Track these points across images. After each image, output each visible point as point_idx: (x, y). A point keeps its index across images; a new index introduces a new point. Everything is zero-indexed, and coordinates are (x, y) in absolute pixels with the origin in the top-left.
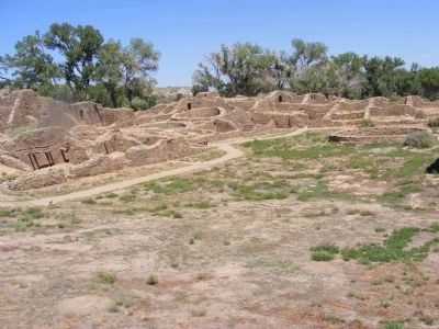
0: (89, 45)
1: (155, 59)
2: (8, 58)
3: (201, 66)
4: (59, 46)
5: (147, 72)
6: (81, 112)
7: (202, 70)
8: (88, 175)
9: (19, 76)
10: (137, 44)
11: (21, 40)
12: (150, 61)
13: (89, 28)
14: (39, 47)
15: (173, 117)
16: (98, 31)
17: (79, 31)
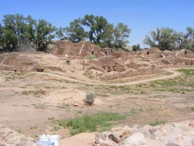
0: (101, 24)
1: (128, 32)
2: (67, 28)
3: (147, 36)
4: (88, 24)
5: (125, 37)
6: (106, 52)
7: (148, 38)
8: (126, 77)
9: (70, 36)
10: (121, 25)
11: (73, 21)
12: (126, 33)
13: (102, 17)
14: (80, 24)
15: (143, 57)
16: (105, 19)
17: (97, 18)
